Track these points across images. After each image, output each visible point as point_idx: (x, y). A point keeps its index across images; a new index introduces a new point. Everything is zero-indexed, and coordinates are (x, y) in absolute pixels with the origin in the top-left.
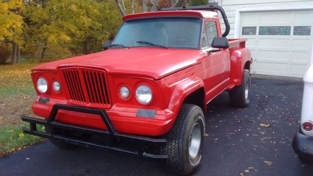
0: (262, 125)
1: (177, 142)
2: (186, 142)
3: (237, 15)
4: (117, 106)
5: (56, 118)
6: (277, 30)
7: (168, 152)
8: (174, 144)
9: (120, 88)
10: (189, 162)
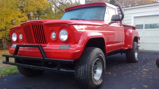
0: (144, 70)
1: (84, 66)
2: (90, 67)
3: (133, 19)
4: (50, 44)
5: (18, 53)
6: (155, 26)
7: (79, 73)
8: (82, 68)
9: (52, 32)
10: (92, 81)
